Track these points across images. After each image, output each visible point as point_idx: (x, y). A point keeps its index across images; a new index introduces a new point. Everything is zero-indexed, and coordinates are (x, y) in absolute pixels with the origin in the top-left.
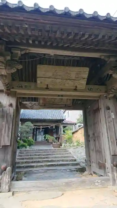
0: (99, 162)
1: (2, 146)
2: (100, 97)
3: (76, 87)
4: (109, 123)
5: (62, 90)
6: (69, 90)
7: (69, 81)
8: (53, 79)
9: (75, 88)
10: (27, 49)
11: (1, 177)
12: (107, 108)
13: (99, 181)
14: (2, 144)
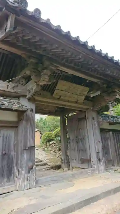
0: (82, 158)
1: (28, 147)
2: (87, 109)
3: (78, 100)
4: (95, 129)
5: (68, 101)
6: (72, 102)
7: (75, 95)
8: (66, 92)
9: (76, 101)
10: (59, 67)
11: (29, 175)
12: (93, 119)
13: (90, 172)
14: (29, 145)
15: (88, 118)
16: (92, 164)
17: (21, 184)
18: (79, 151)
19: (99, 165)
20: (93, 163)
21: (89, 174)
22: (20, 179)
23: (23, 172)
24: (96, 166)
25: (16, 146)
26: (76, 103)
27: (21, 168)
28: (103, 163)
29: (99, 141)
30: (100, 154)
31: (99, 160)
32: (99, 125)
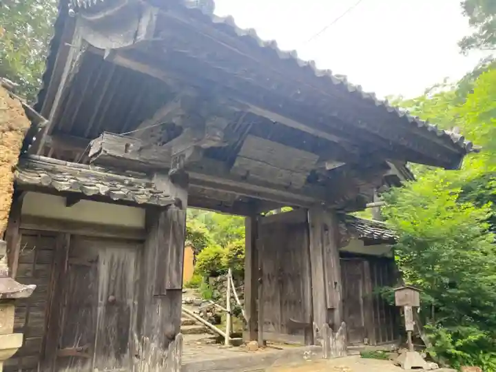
1: (167, 290)
2: (312, 204)
3: (290, 183)
4: (328, 253)
7: (283, 170)
9: (286, 184)
11: (166, 353)
12: (326, 228)
13: (309, 353)
14: (168, 286)
16: (315, 335)
18: (286, 303)
19: (331, 339)
20: (317, 334)
21: (305, 358)
22: (145, 360)
23: (154, 346)
24: (322, 342)
25: (138, 286)
26: (287, 188)
27: (148, 336)
28: (341, 334)
29: (336, 283)
30: (337, 313)
31: (333, 327)
32: (338, 244)
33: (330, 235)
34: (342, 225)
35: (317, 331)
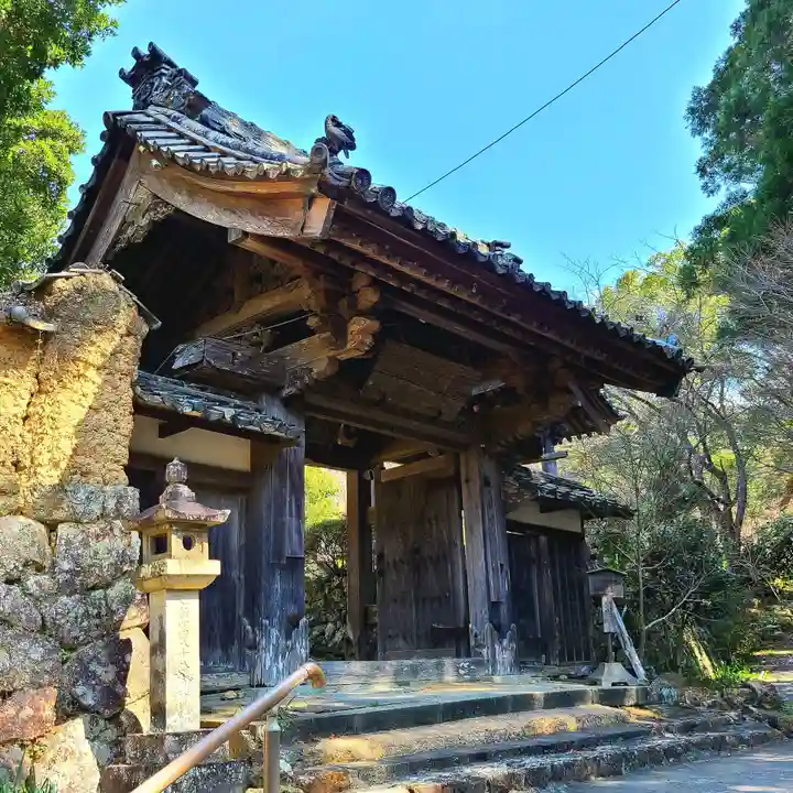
0: (432, 628)
1: (288, 557)
3: (440, 412)
4: (490, 519)
9: (434, 414)
11: (289, 643)
12: (486, 483)
13: (466, 665)
14: (288, 553)
15: (467, 481)
16: (472, 643)
17: (268, 664)
18: (424, 601)
19: (497, 647)
20: (476, 641)
21: (462, 672)
22: (266, 649)
23: (274, 632)
24: (485, 651)
25: (243, 554)
26: (433, 420)
27: (267, 618)
28: (510, 641)
29: (502, 565)
30: (504, 610)
31: (499, 630)
32: (505, 508)
33: (493, 492)
34: (511, 480)
35: (476, 636)
